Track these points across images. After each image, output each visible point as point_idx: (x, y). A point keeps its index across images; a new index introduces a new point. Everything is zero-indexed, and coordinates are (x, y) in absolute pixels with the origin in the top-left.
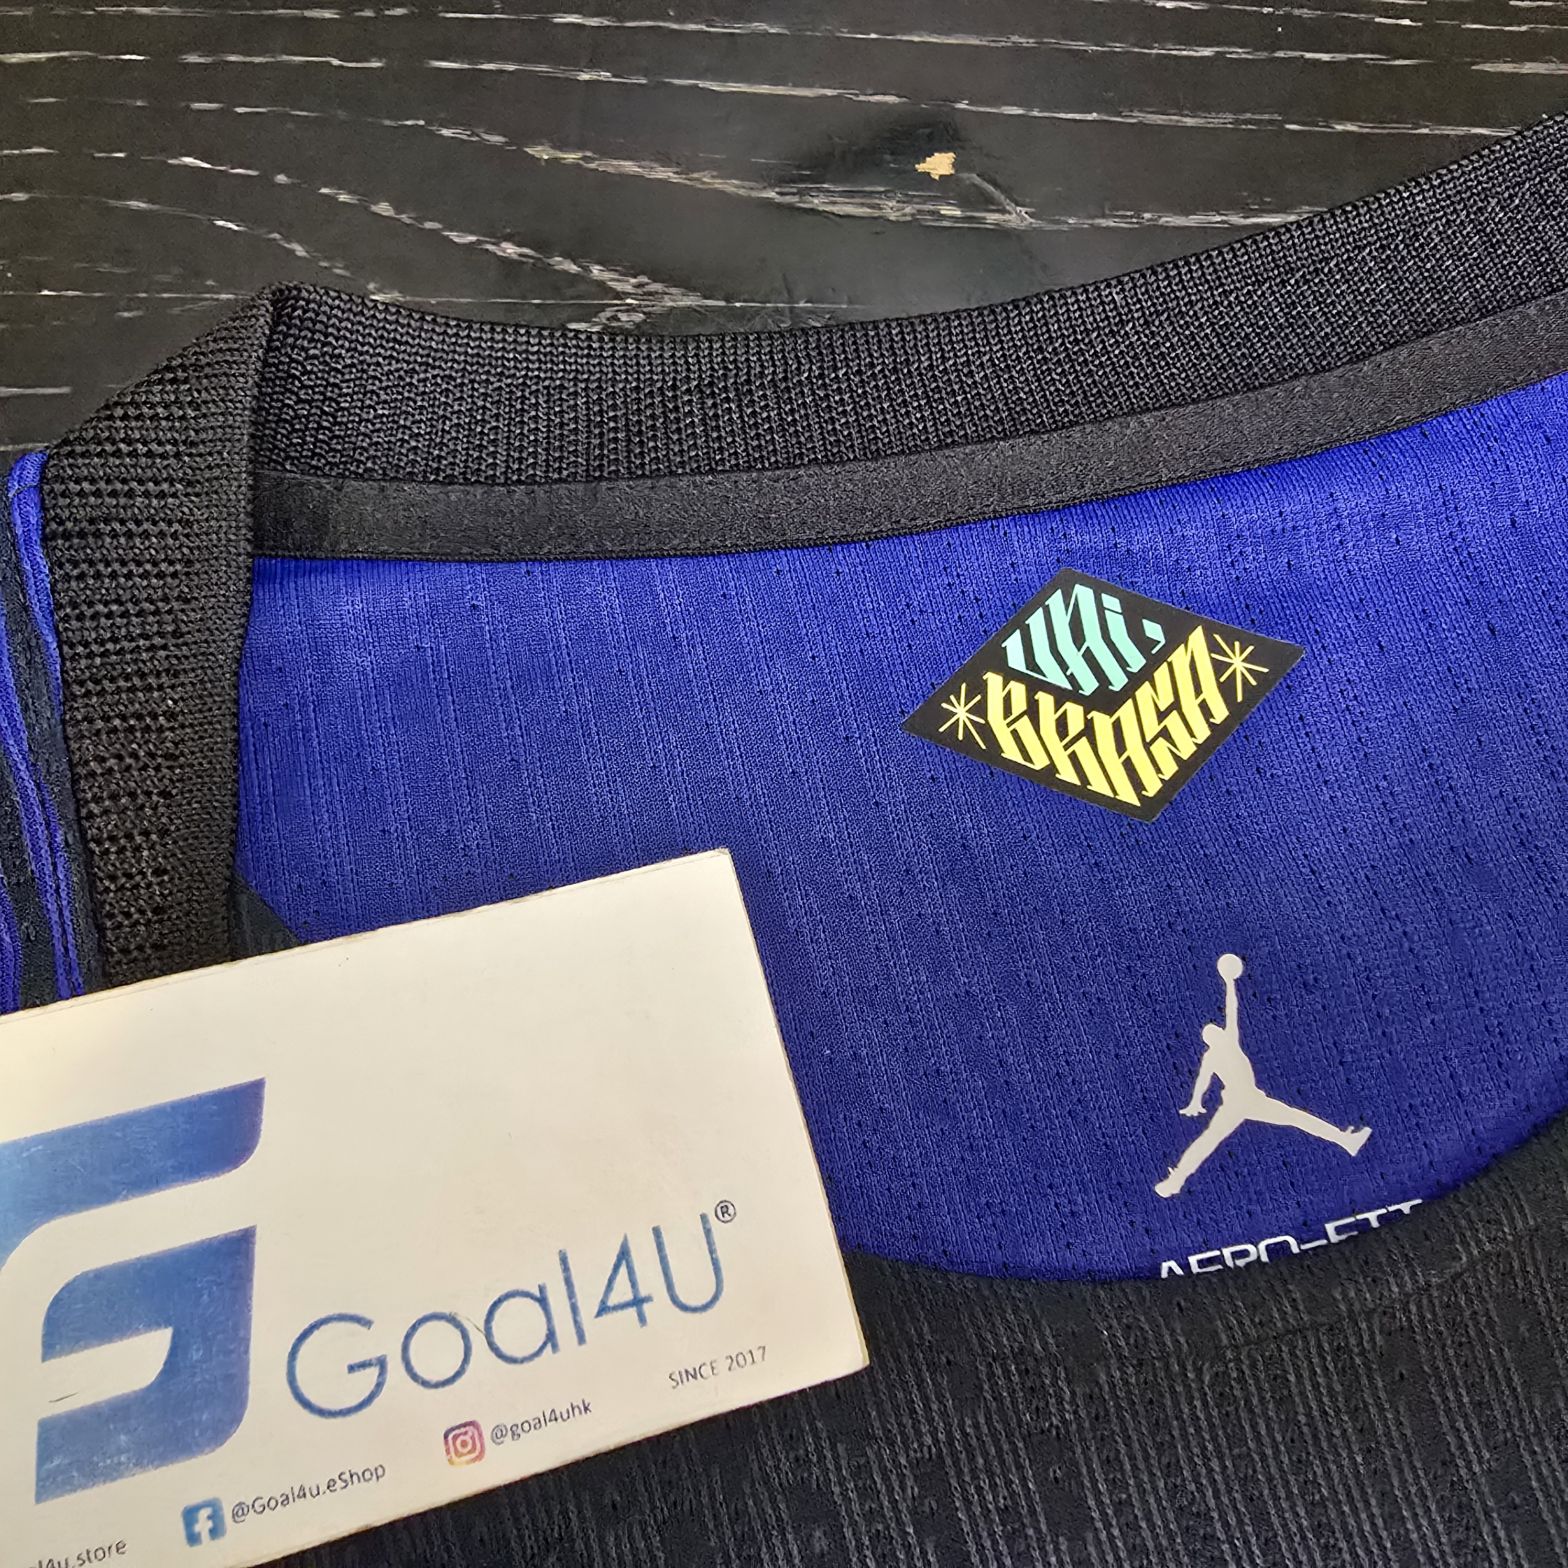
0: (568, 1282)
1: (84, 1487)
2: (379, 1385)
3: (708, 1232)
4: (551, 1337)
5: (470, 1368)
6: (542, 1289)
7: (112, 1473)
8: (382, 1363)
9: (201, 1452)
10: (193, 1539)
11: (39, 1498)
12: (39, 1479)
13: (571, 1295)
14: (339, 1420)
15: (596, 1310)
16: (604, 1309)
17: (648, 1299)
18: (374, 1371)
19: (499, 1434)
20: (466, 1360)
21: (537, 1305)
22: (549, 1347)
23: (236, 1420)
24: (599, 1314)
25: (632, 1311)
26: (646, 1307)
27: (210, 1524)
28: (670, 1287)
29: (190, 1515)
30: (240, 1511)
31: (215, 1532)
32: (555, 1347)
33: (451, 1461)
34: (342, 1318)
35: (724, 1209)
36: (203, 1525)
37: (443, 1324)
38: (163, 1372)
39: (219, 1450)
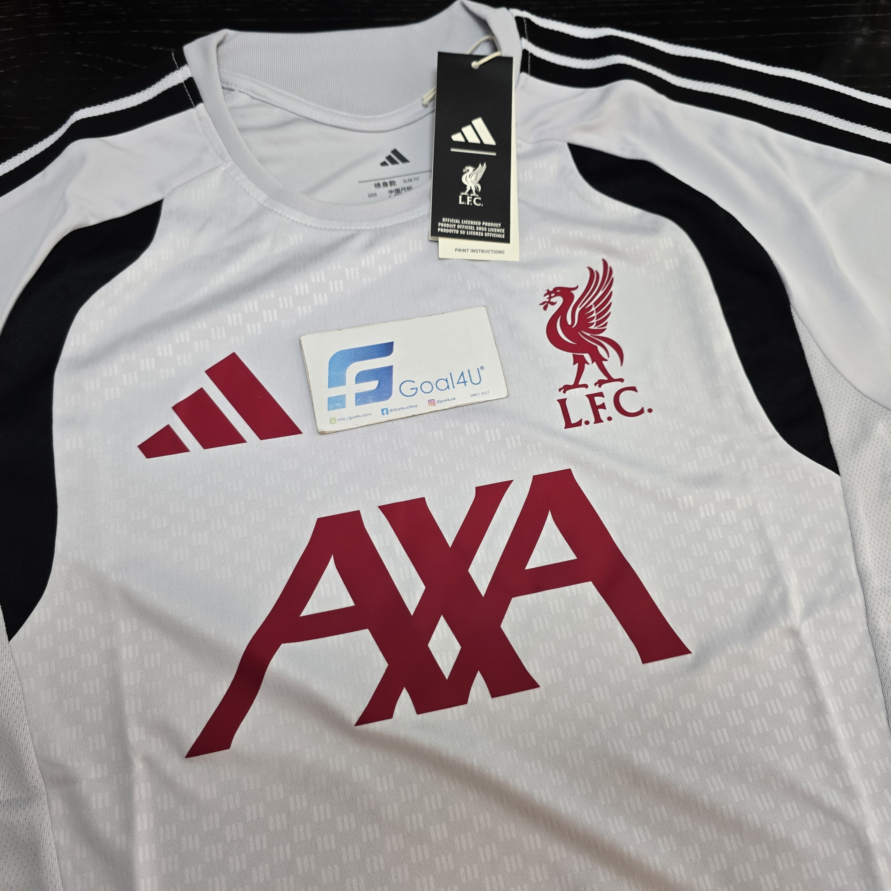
0: (452, 378)
1: (364, 404)
2: (416, 392)
3: (479, 371)
4: (448, 387)
5: (433, 391)
6: (446, 379)
7: (369, 403)
8: (417, 389)
9: (384, 400)
10: (383, 414)
11: (356, 405)
12: (356, 402)
13: (452, 380)
14: (409, 397)
15: (457, 383)
16: (458, 383)
17: (467, 382)
18: (416, 390)
19: (438, 402)
20: (432, 389)
21: (445, 381)
22: (448, 388)
23: (390, 396)
24: (457, 384)
25: (464, 384)
26: (466, 383)
27: (386, 412)
28: (471, 380)
29: (382, 410)
30: (391, 410)
31: (387, 413)
32: (449, 389)
33: (429, 405)
34: (409, 381)
35: (482, 368)
36: (385, 412)
37: (428, 383)
38: (377, 387)
39: (387, 400)
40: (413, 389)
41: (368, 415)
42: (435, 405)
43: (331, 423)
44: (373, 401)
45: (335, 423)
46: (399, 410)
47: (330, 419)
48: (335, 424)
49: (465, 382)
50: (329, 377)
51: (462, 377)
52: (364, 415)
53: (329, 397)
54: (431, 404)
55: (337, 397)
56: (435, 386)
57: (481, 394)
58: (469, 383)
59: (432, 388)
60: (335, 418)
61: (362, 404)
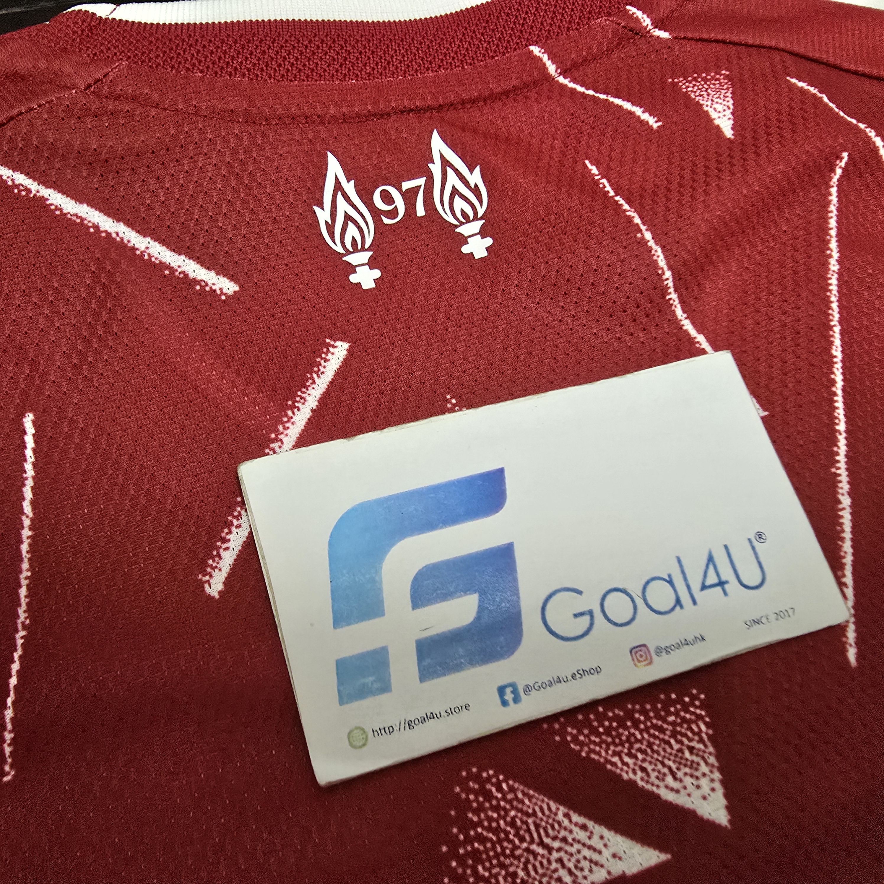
40: (582, 614)
41: (460, 709)
42: (650, 663)
43: (351, 744)
44: (472, 663)
45: (364, 745)
46: (551, 684)
47: (349, 734)
48: (365, 749)
49: (721, 584)
50: (333, 592)
51: (711, 567)
52: (450, 712)
53: (339, 658)
54: (639, 661)
55: (362, 657)
56: (642, 601)
57: (773, 617)
58: (733, 586)
59: (635, 608)
60: (363, 730)
61: (439, 676)
